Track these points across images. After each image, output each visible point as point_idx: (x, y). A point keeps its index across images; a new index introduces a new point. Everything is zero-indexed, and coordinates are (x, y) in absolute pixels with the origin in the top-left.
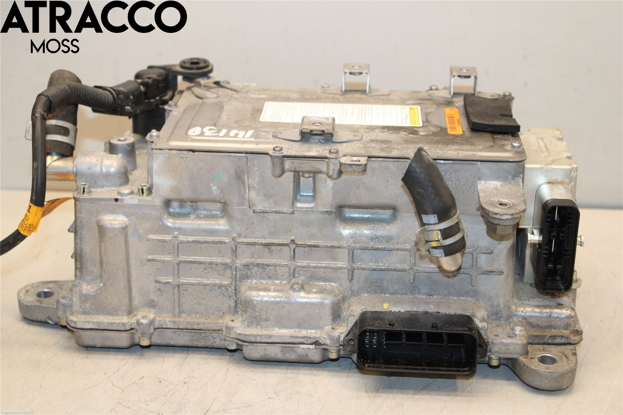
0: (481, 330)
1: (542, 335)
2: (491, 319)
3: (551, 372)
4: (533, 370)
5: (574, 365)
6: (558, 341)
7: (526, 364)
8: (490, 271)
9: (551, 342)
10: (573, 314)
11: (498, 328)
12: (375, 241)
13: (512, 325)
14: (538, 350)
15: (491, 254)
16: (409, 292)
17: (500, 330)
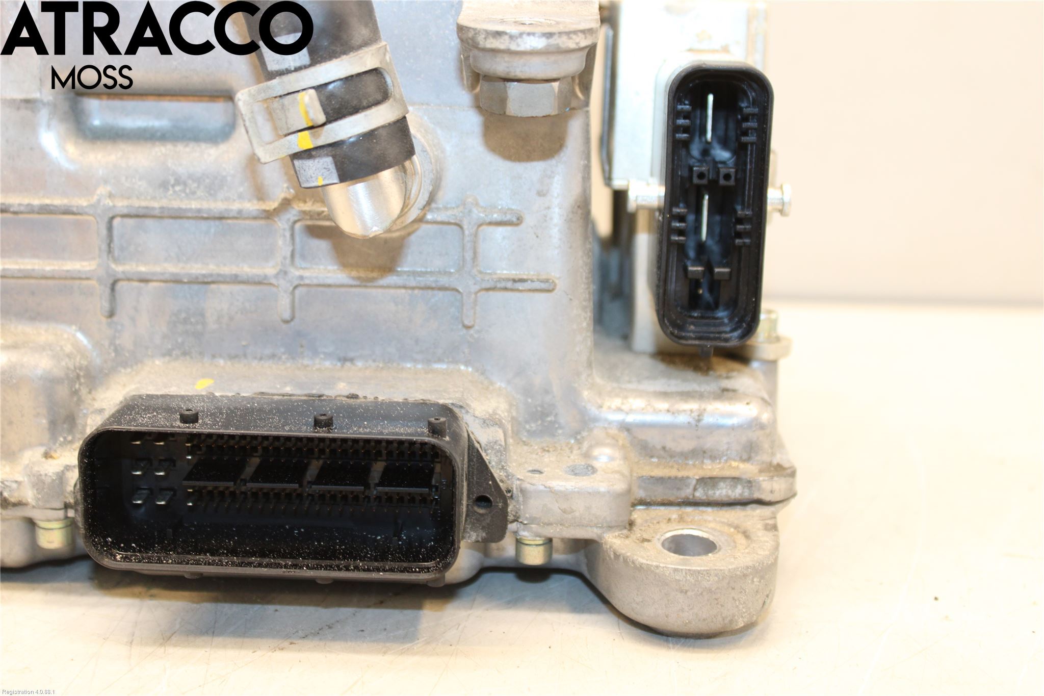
0: (485, 451)
1: (676, 478)
2: (528, 431)
3: (694, 571)
4: (640, 568)
5: (767, 553)
6: (724, 492)
7: (623, 552)
8: (517, 278)
9: (705, 497)
10: (765, 417)
11: (547, 454)
12: (175, 192)
13: (586, 445)
14: (665, 521)
15: (517, 225)
16: (282, 350)
17: (548, 458)
